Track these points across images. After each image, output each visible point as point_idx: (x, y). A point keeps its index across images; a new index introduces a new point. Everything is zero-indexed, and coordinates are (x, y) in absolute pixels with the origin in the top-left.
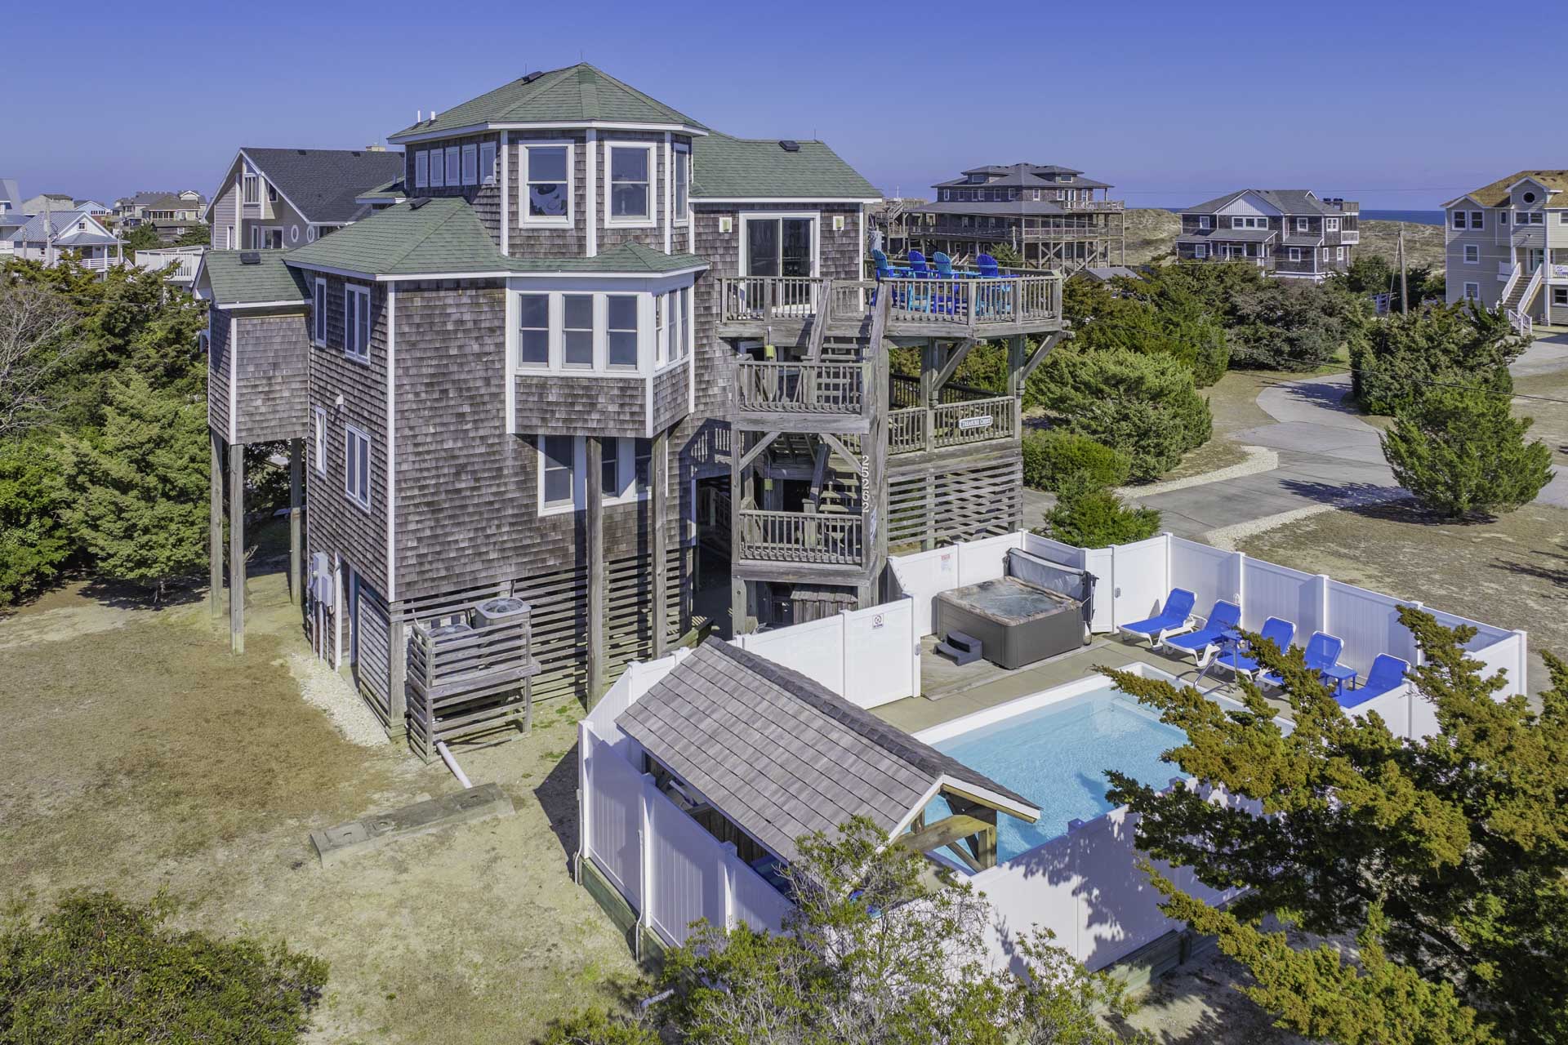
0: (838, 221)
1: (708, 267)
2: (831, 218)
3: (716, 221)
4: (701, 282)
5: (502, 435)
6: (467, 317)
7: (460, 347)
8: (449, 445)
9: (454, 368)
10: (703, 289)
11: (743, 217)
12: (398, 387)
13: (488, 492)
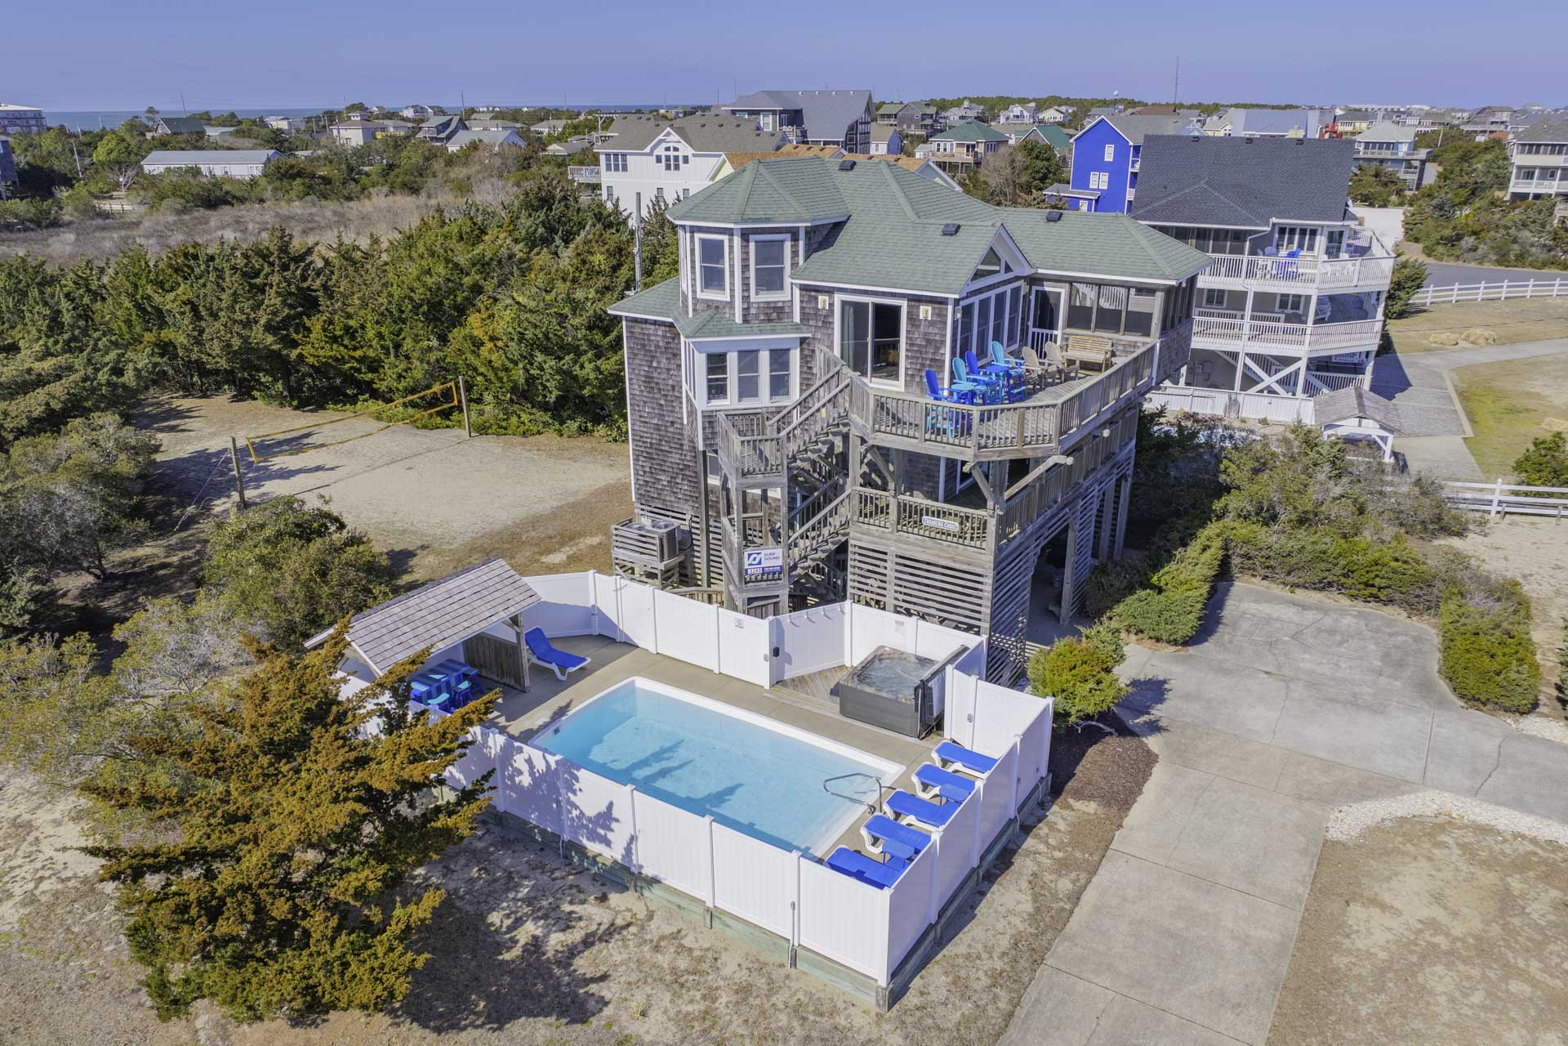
0: (925, 312)
1: (810, 335)
2: (918, 308)
3: (816, 298)
4: (805, 346)
5: (682, 424)
6: (661, 344)
7: (659, 363)
8: (655, 421)
9: (655, 375)
10: (806, 352)
11: (838, 298)
12: (630, 379)
13: (675, 458)
